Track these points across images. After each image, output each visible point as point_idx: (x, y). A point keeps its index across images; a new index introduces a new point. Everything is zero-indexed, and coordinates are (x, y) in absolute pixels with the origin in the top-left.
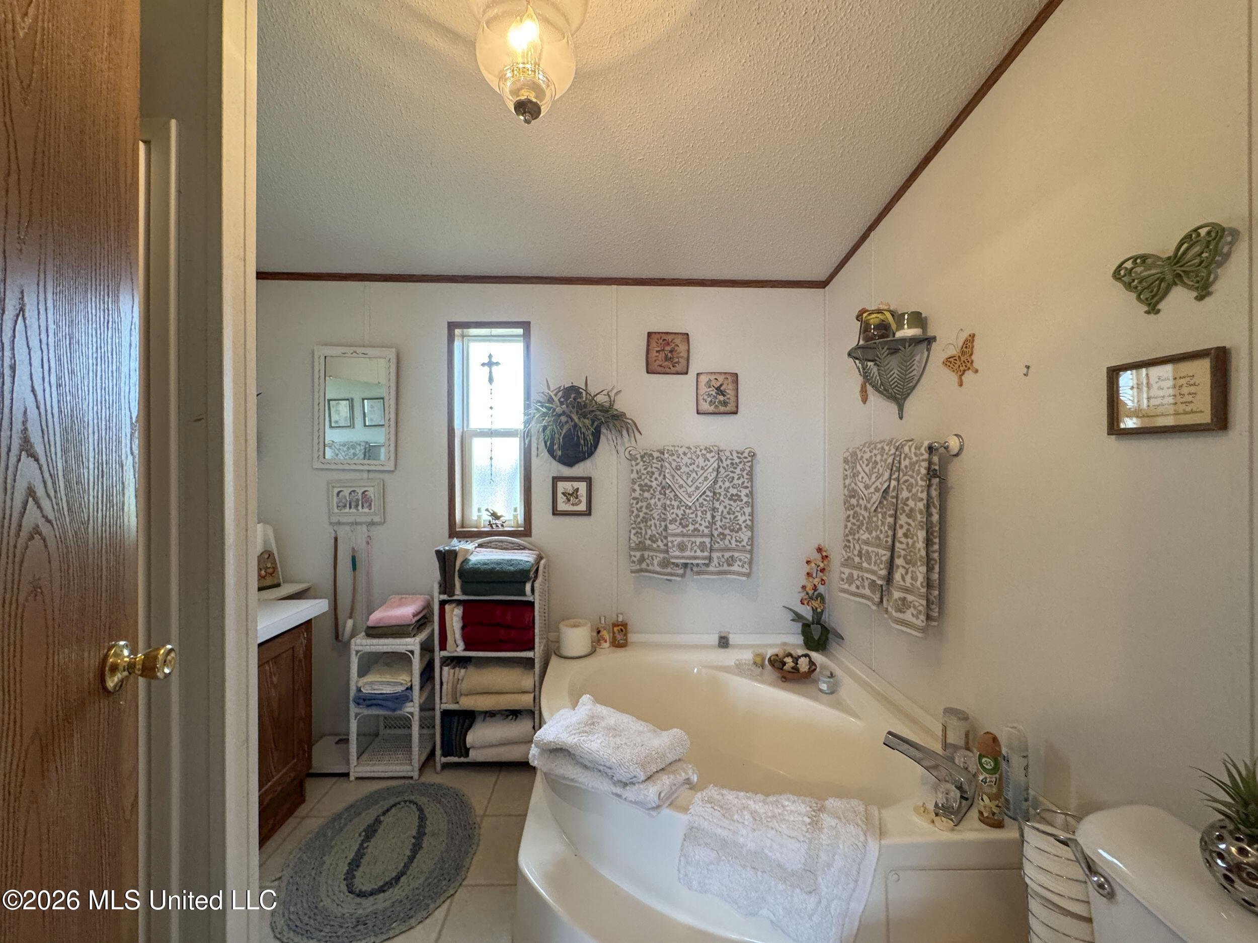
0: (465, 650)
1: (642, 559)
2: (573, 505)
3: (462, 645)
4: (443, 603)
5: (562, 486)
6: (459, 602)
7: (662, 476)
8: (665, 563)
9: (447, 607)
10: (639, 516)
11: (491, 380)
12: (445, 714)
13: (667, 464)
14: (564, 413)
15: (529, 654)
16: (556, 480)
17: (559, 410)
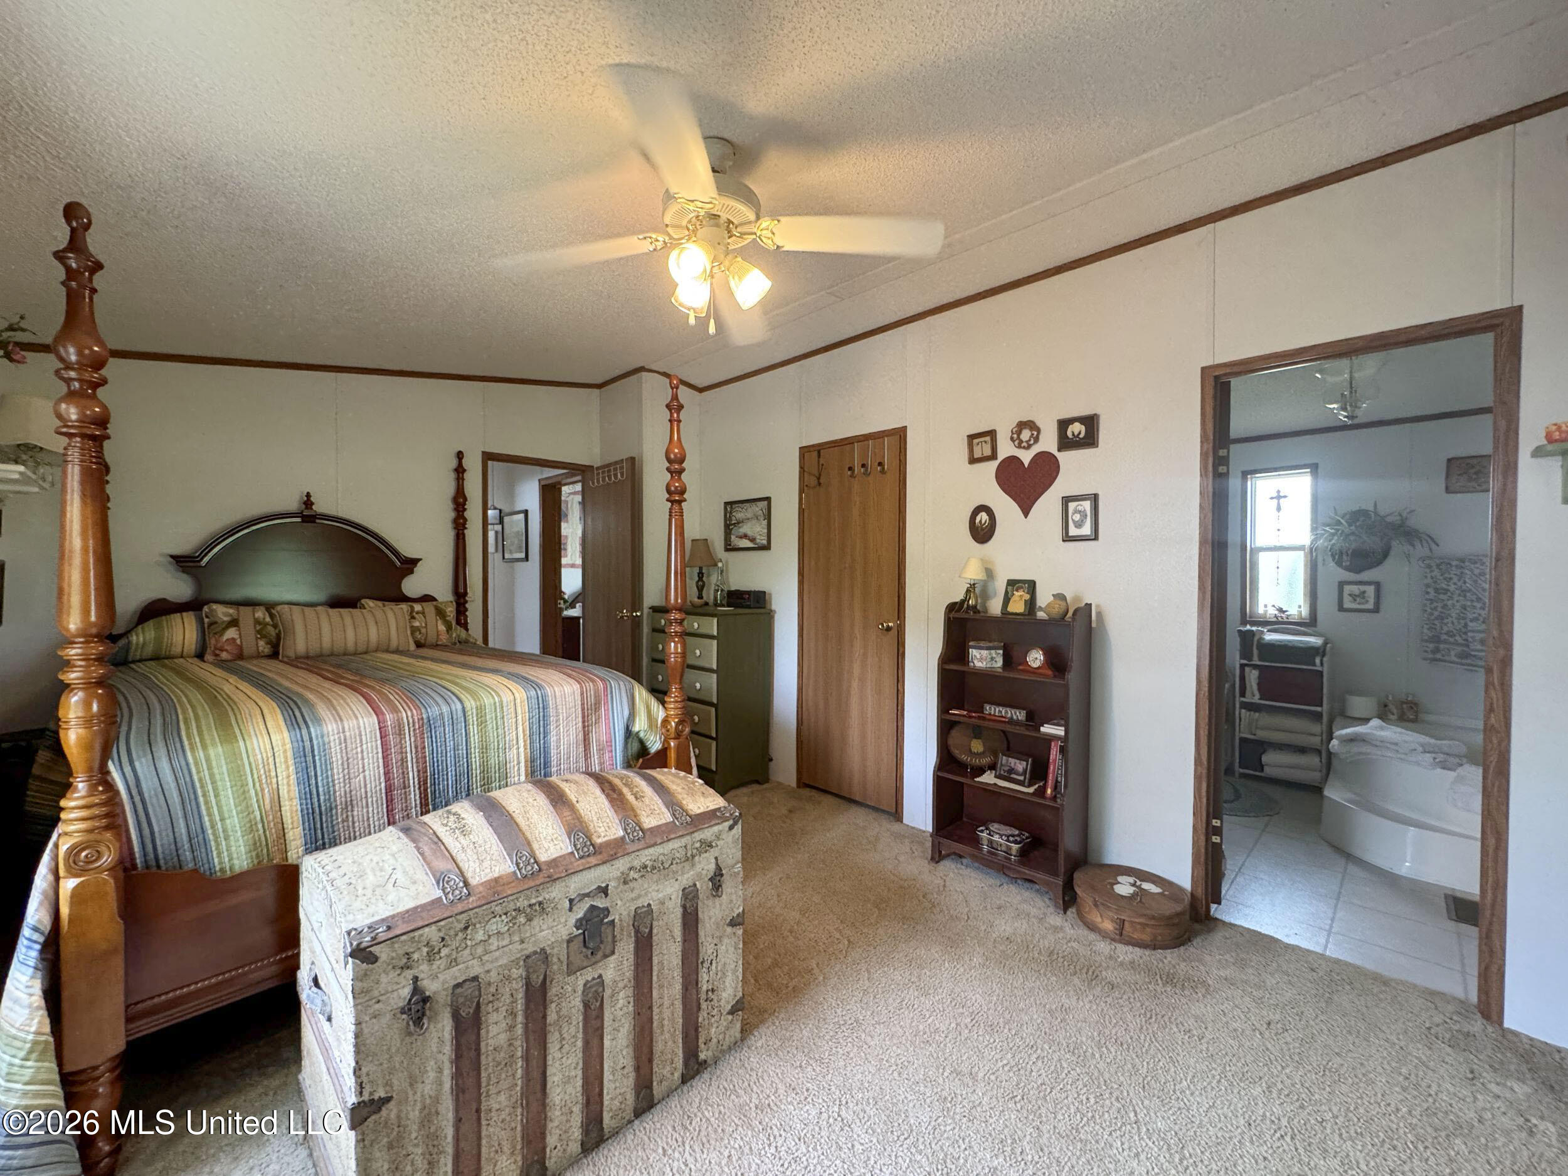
0: (1260, 699)
1: (1437, 650)
2: (1359, 604)
3: (1257, 696)
4: (1242, 666)
5: (1347, 589)
6: (1255, 667)
7: (1462, 581)
8: (1464, 655)
9: (1247, 669)
10: (1432, 614)
11: (1279, 509)
12: (1243, 741)
13: (1467, 571)
14: (1353, 533)
15: (1319, 709)
16: (1341, 585)
17: (1347, 531)
